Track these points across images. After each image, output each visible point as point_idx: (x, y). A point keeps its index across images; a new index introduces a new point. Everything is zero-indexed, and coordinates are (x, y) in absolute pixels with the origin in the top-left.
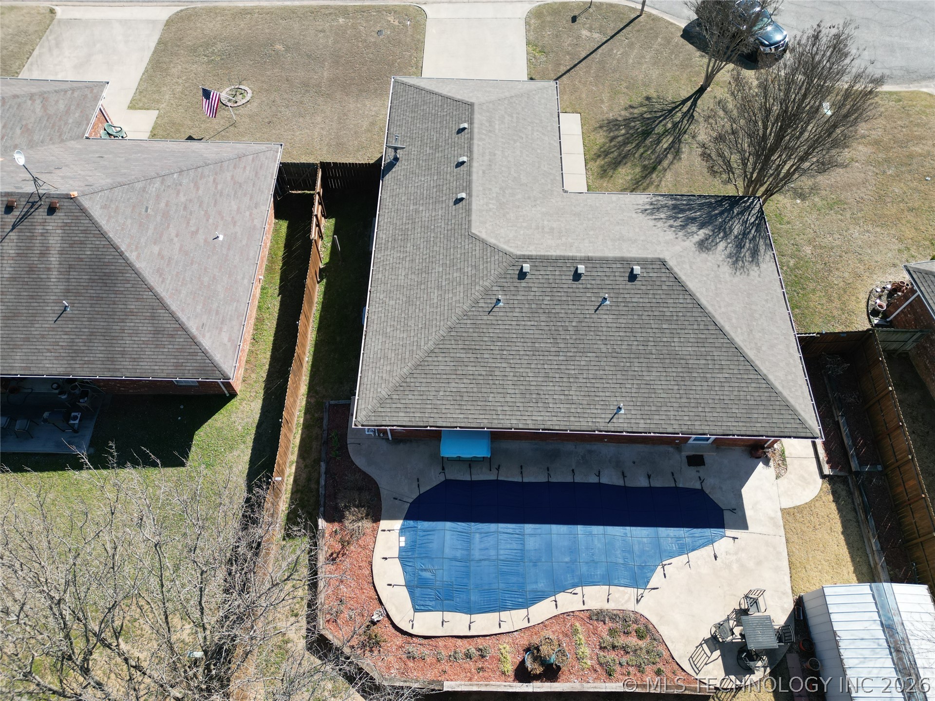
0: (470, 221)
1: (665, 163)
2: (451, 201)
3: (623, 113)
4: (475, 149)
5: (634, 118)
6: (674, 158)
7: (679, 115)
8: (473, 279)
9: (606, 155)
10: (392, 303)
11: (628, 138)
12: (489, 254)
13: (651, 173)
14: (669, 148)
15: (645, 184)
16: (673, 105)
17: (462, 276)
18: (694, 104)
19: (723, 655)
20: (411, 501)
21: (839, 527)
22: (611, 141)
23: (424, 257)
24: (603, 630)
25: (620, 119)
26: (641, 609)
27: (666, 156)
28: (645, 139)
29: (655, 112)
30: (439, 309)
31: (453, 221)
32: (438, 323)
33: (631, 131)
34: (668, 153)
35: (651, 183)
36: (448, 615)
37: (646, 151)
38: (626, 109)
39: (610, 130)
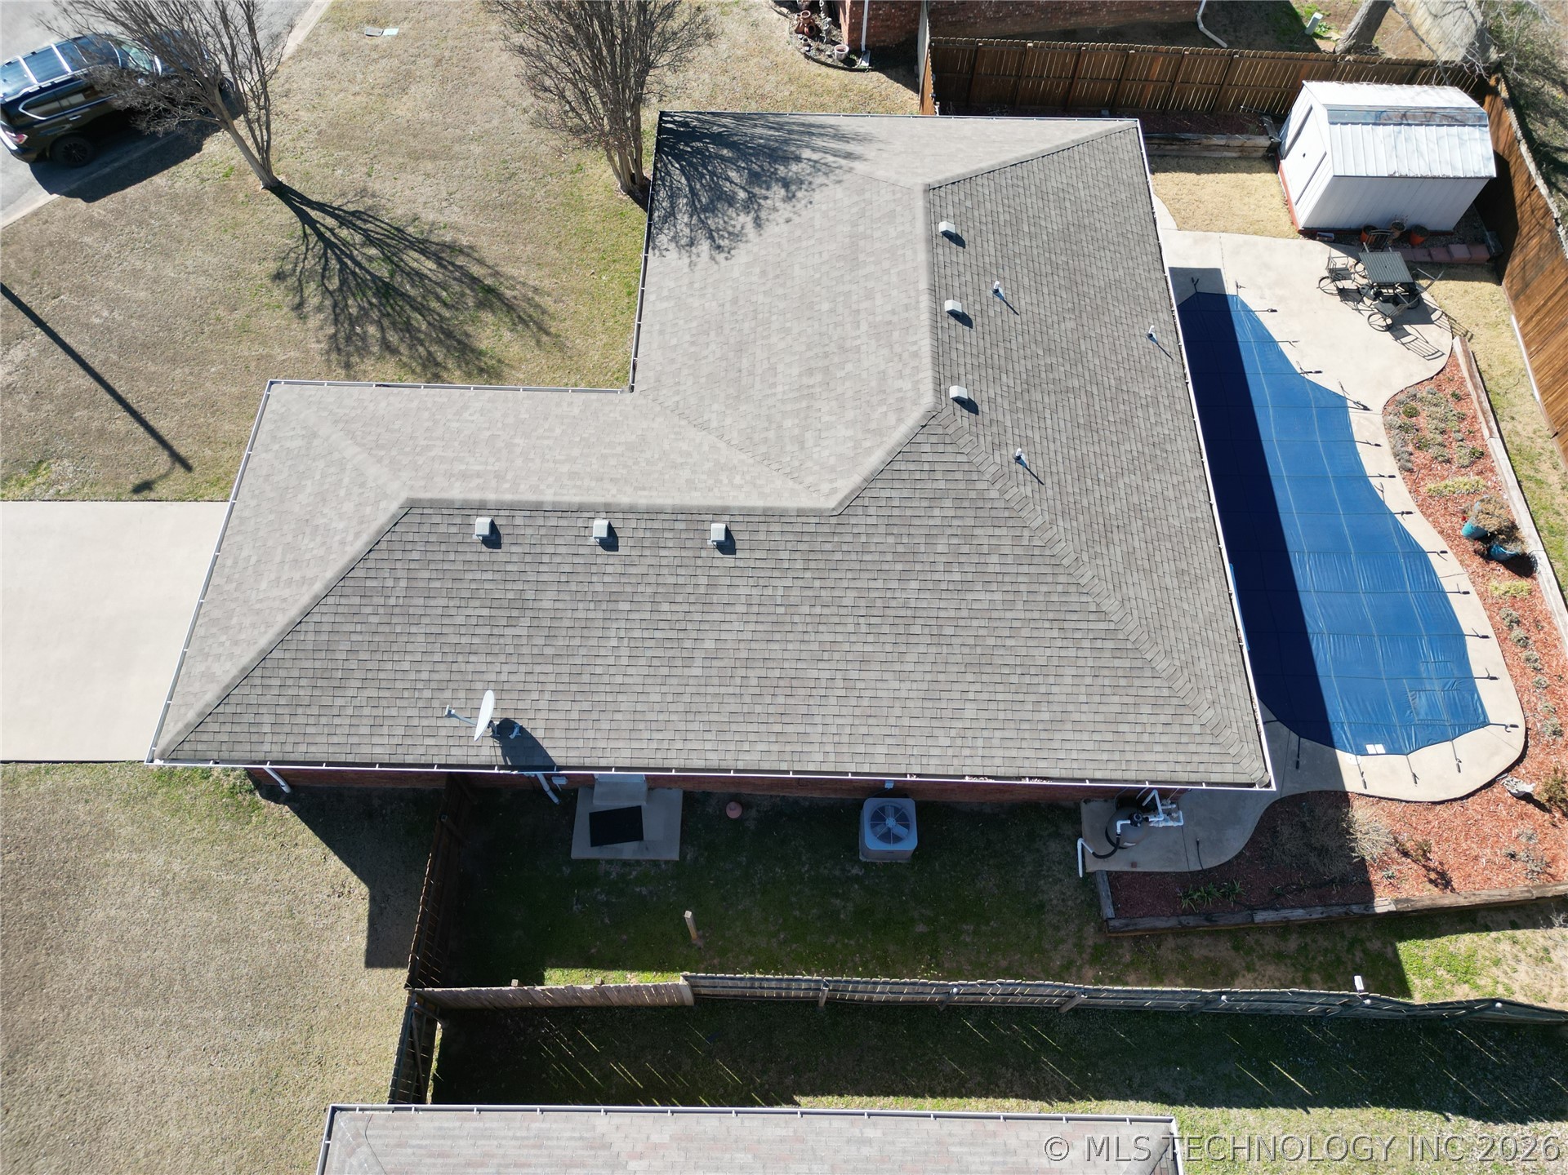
0: (801, 513)
1: (476, 270)
2: (717, 563)
3: (314, 321)
4: (572, 497)
5: (335, 305)
6: (468, 255)
7: (344, 233)
8: (966, 504)
9: (437, 364)
10: (970, 711)
11: (394, 324)
12: (912, 467)
13: (500, 297)
14: (439, 261)
15: (531, 311)
16: (313, 239)
17: (949, 531)
18: (320, 207)
19: (1410, 323)
20: (1294, 737)
21: (1192, 177)
22: (394, 351)
23: (864, 629)
24: (1420, 458)
25: (331, 330)
26: (1377, 405)
27: (461, 267)
28: (404, 296)
29: (324, 269)
30: (1023, 588)
31: (785, 555)
32: (1060, 588)
33: (375, 315)
34: (453, 264)
35: (529, 300)
36: (1477, 670)
37: (438, 298)
38: (303, 318)
39: (364, 351)
